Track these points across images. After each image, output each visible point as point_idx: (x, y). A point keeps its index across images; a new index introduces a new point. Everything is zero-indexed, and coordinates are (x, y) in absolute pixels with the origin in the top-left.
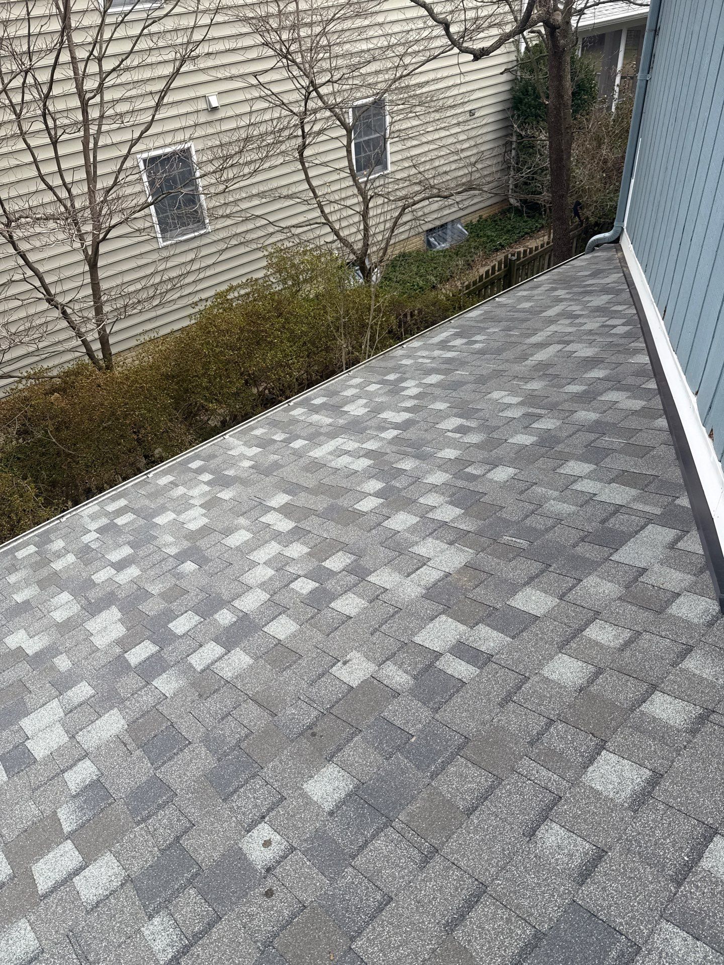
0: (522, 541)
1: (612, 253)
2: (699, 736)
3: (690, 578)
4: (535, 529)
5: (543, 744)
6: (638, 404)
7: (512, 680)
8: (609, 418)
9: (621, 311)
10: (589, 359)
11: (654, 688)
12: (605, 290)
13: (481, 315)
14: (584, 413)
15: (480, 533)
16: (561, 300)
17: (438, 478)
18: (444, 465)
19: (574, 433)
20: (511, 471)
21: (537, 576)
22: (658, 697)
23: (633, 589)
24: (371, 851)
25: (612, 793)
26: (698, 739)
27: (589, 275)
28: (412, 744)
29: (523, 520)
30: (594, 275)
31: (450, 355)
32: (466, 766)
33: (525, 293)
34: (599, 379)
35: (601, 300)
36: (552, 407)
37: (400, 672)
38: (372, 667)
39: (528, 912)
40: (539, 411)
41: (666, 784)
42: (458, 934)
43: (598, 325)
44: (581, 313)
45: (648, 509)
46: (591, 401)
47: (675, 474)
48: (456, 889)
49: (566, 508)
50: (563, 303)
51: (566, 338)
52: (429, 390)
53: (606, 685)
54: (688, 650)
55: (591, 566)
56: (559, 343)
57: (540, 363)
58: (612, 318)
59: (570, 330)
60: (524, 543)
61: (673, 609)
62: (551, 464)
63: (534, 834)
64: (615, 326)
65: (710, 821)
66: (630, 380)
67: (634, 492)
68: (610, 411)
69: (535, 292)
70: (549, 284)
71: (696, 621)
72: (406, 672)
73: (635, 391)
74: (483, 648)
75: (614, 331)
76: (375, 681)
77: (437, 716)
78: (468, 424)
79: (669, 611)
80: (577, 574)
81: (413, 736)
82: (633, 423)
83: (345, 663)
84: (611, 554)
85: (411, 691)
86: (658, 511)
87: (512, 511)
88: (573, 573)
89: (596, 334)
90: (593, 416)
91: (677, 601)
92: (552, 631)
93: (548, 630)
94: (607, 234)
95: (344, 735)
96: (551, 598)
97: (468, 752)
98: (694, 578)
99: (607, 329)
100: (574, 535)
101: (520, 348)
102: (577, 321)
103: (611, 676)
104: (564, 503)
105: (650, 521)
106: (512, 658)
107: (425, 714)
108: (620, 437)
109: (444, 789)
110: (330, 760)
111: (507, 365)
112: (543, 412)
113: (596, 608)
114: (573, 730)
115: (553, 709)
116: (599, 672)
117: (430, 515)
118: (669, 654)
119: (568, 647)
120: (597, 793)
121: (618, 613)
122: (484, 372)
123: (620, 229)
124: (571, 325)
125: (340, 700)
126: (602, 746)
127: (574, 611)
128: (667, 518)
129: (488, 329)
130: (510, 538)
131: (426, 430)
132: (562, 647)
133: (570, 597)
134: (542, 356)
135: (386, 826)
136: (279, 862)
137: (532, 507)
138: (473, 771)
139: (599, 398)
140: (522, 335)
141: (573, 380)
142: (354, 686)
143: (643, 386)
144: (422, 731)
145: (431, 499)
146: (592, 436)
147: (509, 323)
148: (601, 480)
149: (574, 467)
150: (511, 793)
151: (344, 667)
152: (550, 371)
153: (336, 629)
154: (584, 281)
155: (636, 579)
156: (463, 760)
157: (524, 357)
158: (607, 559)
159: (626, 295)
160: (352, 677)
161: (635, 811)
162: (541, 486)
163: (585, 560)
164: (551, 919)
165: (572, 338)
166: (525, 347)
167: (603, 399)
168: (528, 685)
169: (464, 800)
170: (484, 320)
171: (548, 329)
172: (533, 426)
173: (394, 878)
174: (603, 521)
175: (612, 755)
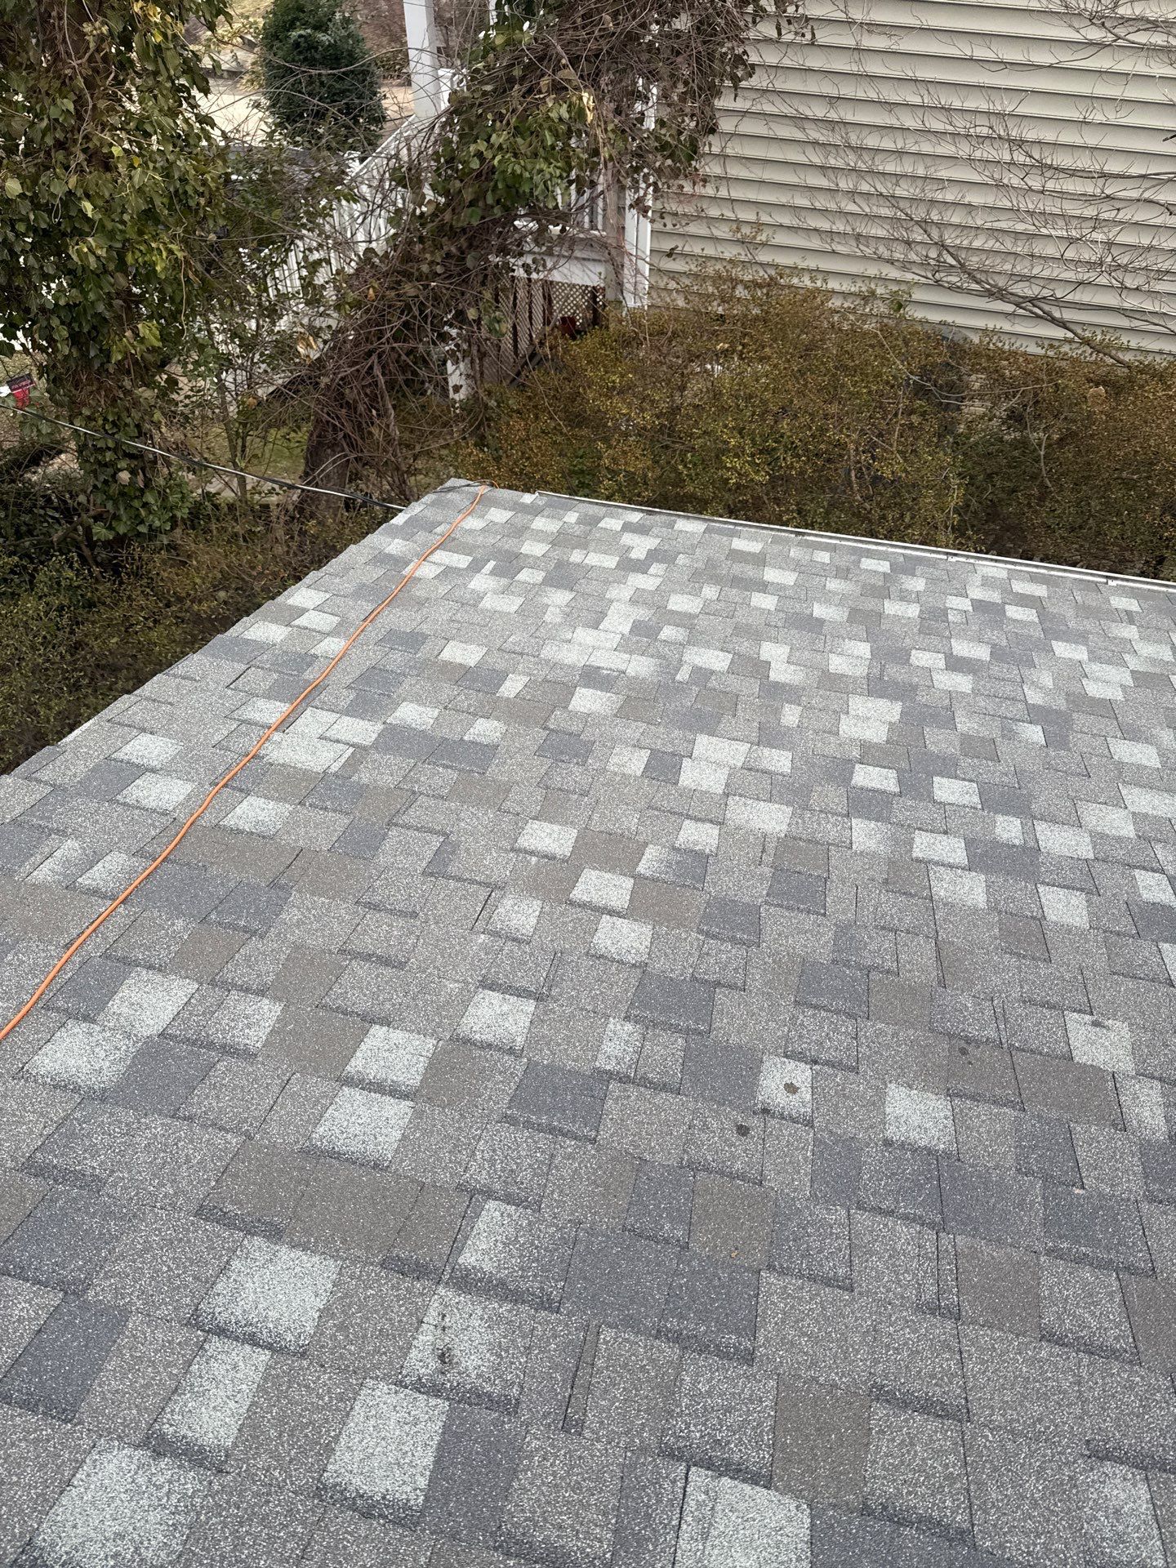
24: (886, 1225)
28: (1070, 1193)
37: (1159, 1111)
38: (1127, 1065)
42: (880, 1411)
48: (933, 1376)
63: (1101, 1459)
76: (1110, 1084)
81: (1084, 1188)
83: (1096, 1024)
95: (997, 1091)
97: (1134, 1284)
107: (1132, 1185)
110: (951, 1095)
125: (1041, 1054)
135: (932, 1226)
136: (783, 1117)
138: (1114, 1309)
142: (1077, 1059)
144: (1101, 1195)
151: (1090, 1028)
153: (1134, 977)
156: (1116, 1284)
160: (1086, 1048)
164: (1001, 1546)
169: (1059, 1318)
173: (878, 1278)
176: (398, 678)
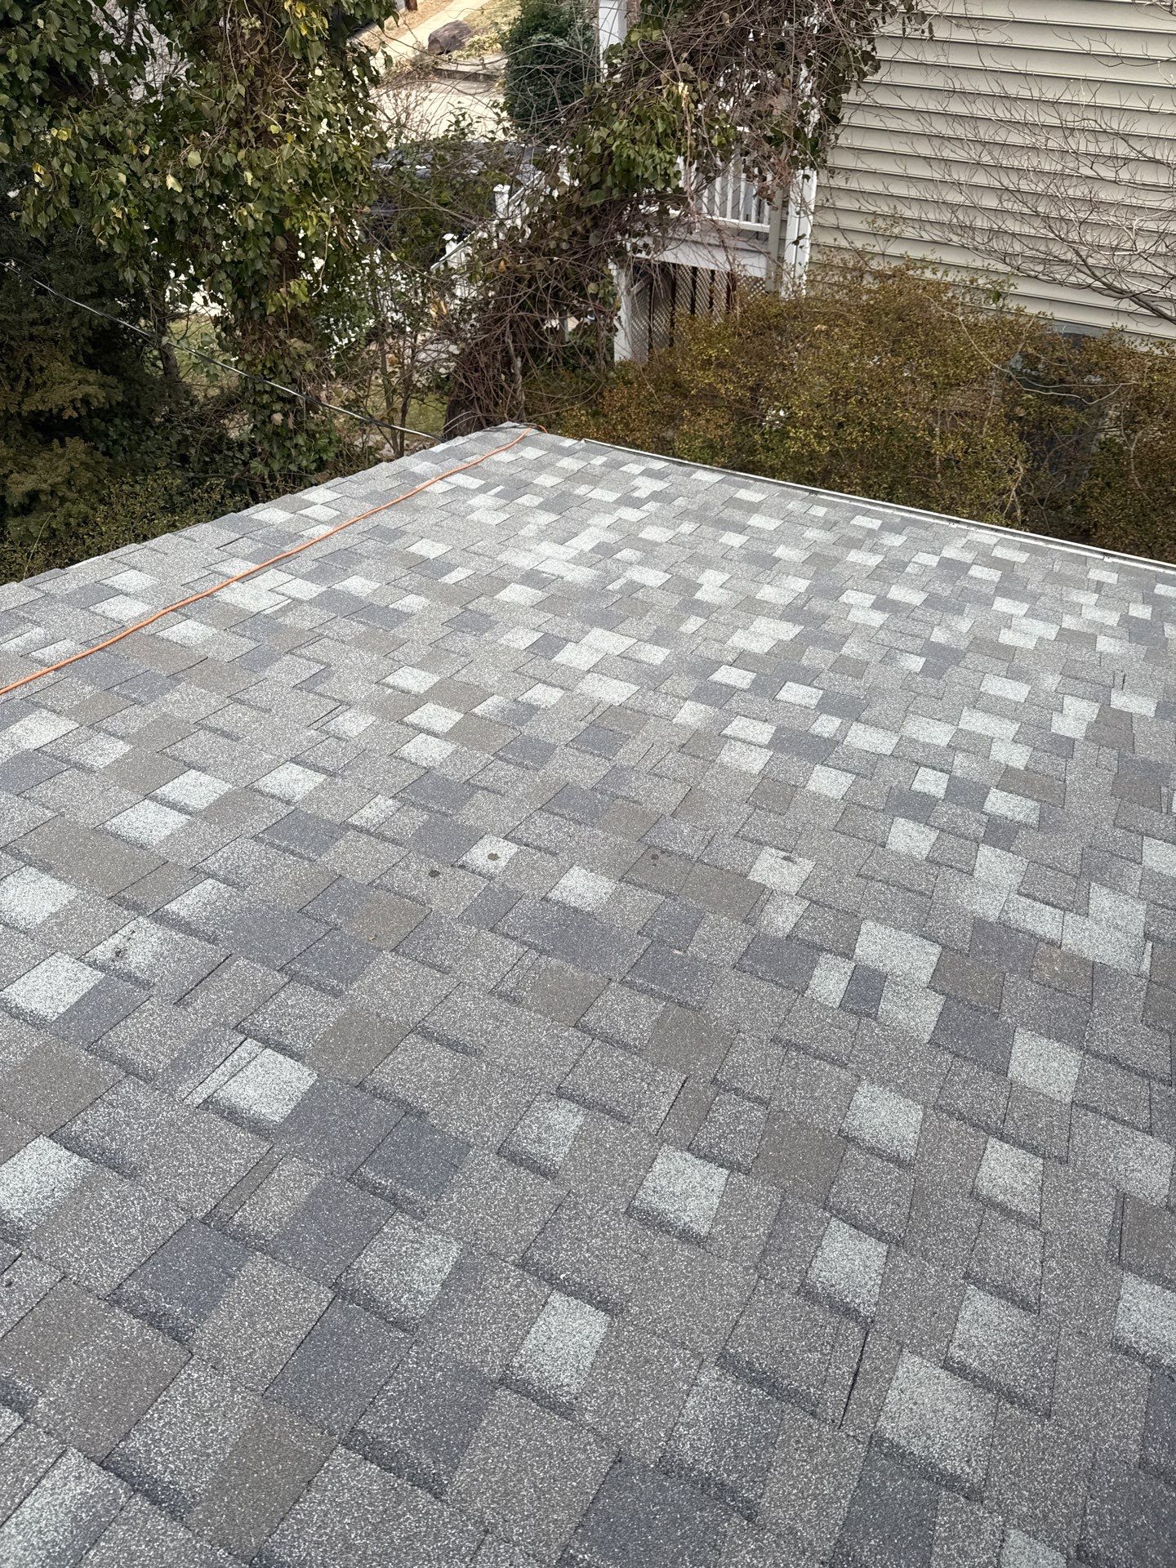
24: (502, 943)
28: (670, 953)
37: (793, 919)
38: (791, 888)
42: (413, 1039)
48: (471, 1031)
63: (562, 1098)
76: (765, 896)
83: (786, 858)
95: (664, 885)
97: (676, 1012)
107: (728, 957)
110: (621, 880)
125: (723, 870)
138: (647, 1023)
142: (750, 878)
144: (696, 959)
151: (779, 860)
156: (661, 1009)
160: (764, 872)
169: (598, 1019)
173: (473, 971)
176: (362, 558)
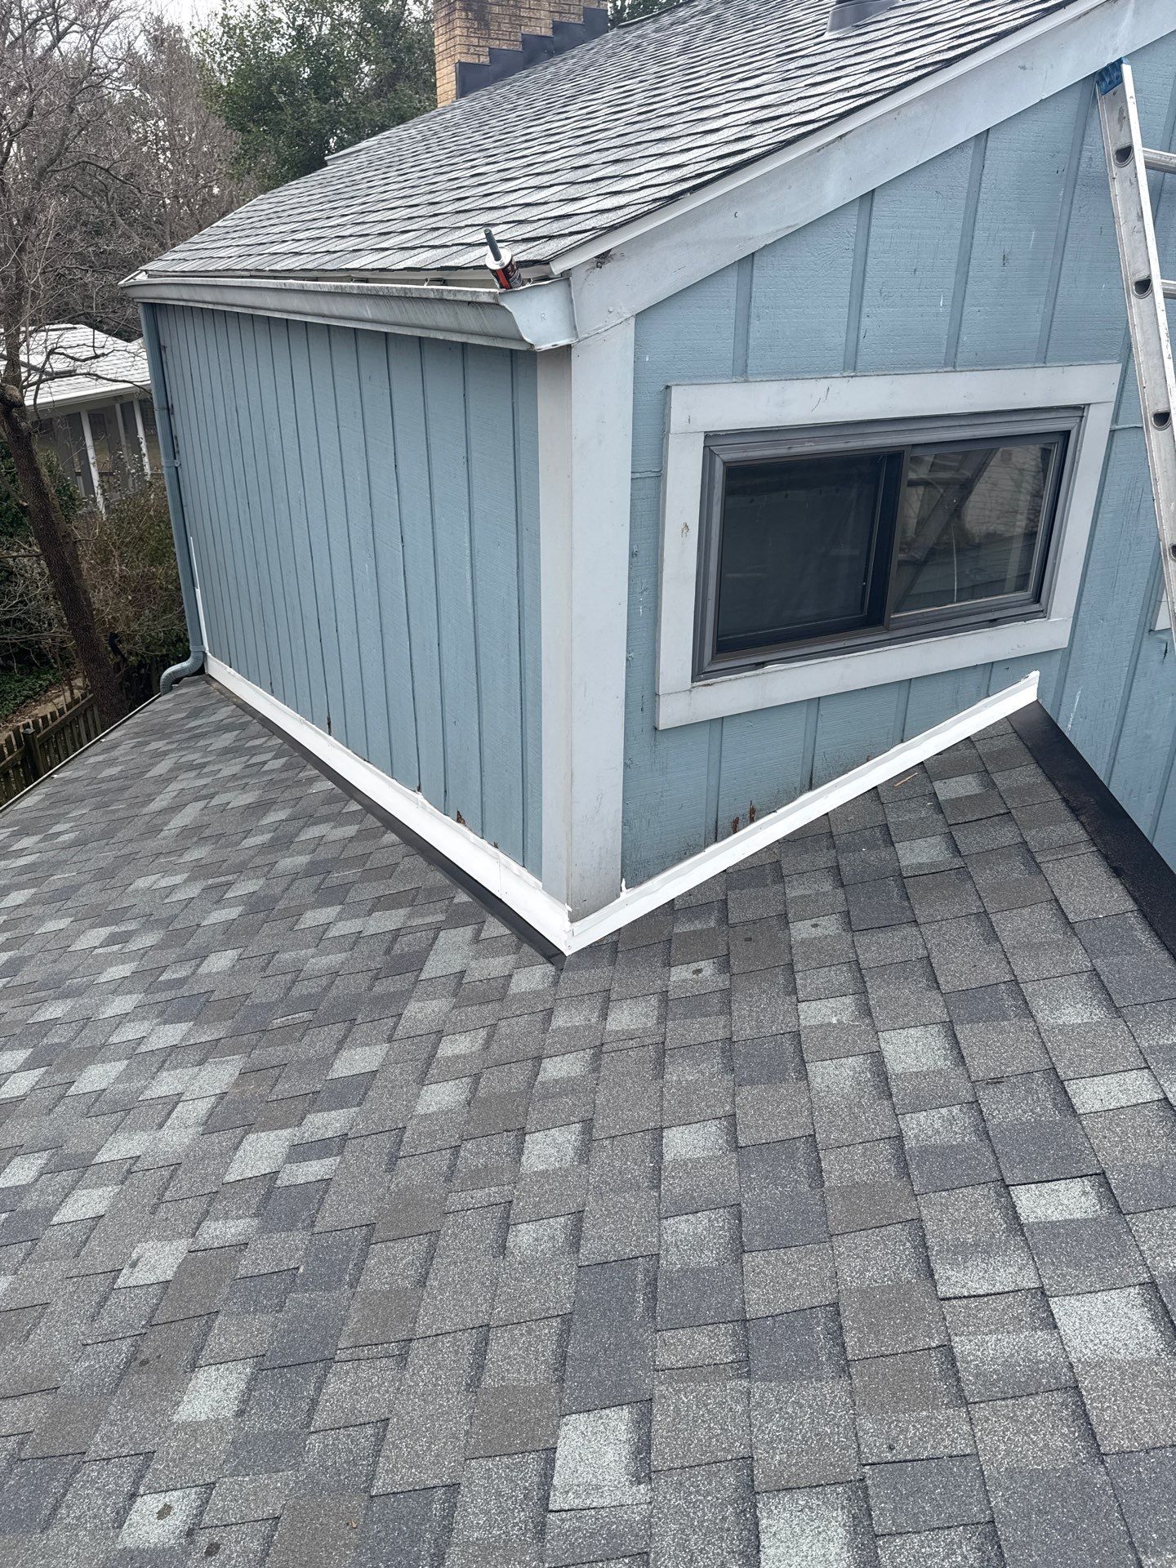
0: (301, 1014)
1: (202, 686)
2: (602, 1069)
3: (511, 958)
4: (310, 995)
5: (461, 1172)
6: (351, 830)
7: (387, 1142)
8: (323, 854)
9: (261, 745)
10: (254, 805)
11: (539, 1059)
12: (222, 728)
13: (43, 800)
14: (288, 860)
15: (235, 1034)
16: (165, 753)
17: (122, 1004)
18: (119, 987)
19: (289, 886)
20: (232, 954)
21: (345, 1037)
22: (546, 1063)
23: (461, 993)
25: (557, 1164)
26: (604, 1072)
27: (187, 717)
29: (286, 994)
30: (195, 713)
31: (22, 861)
32: (387, 1248)
33: (100, 758)
34: (283, 821)
35: (227, 739)
36: (240, 869)
39: (543, 1310)
40: (223, 879)
41: (599, 1122)
43: (239, 767)
44: (205, 760)
45: (429, 920)
46: (288, 846)
47: (438, 878)
49: (335, 959)
50: (170, 756)
51: (204, 792)
52: (20, 913)
53: (492, 1083)
54: (549, 1013)
55: (405, 996)
56: (196, 800)
57: (185, 828)
58: (254, 755)
59: (203, 782)
60: (306, 1016)
61: (514, 989)
62: (281, 926)
64: (265, 763)
65: (652, 1124)
66: (324, 811)
67: (402, 912)
68: (321, 848)
69: (115, 753)
70: (130, 739)
71: (541, 987)
72: (239, 1217)
73: (339, 819)
74: (330, 1134)
75: (266, 768)
77: (316, 1230)
78: (123, 929)
79: (511, 992)
80: (393, 1010)
82: (359, 849)
84: (418, 976)
85: (262, 1230)
86: (441, 917)
87: (263, 991)
88: (387, 1012)
89: (244, 777)
90: (303, 860)
91: (513, 981)
92: (401, 1074)
93: (396, 1076)
94: (185, 664)
96: (378, 1047)
98: (517, 956)
99: (255, 769)
100: (363, 980)
101: (140, 823)
102: (205, 770)
103: (492, 1074)
104: (328, 955)
105: (439, 929)
106: (374, 1122)
108: (351, 868)
109: (376, 1285)
111: (135, 845)
112: (230, 878)
113: (435, 1029)
114: (483, 1141)
115: (451, 1136)
116: (477, 1078)
117: (143, 1049)
118: (535, 1026)
119: (429, 1076)
120: (544, 1173)
121: (461, 1020)
122: (102, 864)
123: (201, 655)
124: (199, 776)
126: (523, 1132)
127: (413, 1044)
128: (456, 919)
129: (68, 813)
130: (283, 1019)
131: (55, 961)
132: (422, 1081)
133: (400, 1032)
134: (179, 821)
137: (289, 977)
139: (297, 840)
140: (131, 806)
141: (247, 833)
143: (344, 811)
145: (130, 1032)
146: (317, 880)
147: (99, 799)
148: (358, 916)
149: (313, 918)
150: (456, 1235)
152: (207, 833)
154: (184, 725)
155: (460, 984)
157: (154, 830)
158: (417, 981)
159: (256, 727)
161: (587, 1163)
162: (285, 951)
163: (392, 995)
165: (212, 790)
166: (147, 818)
167: (303, 838)
168: (408, 1133)
170: (53, 805)
171: (168, 789)
172: (227, 896)
174: (388, 951)
175: (537, 1134)
